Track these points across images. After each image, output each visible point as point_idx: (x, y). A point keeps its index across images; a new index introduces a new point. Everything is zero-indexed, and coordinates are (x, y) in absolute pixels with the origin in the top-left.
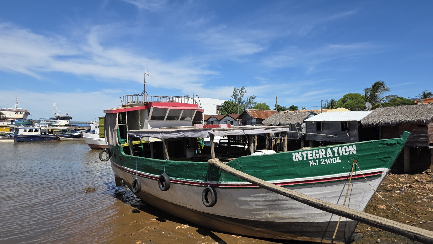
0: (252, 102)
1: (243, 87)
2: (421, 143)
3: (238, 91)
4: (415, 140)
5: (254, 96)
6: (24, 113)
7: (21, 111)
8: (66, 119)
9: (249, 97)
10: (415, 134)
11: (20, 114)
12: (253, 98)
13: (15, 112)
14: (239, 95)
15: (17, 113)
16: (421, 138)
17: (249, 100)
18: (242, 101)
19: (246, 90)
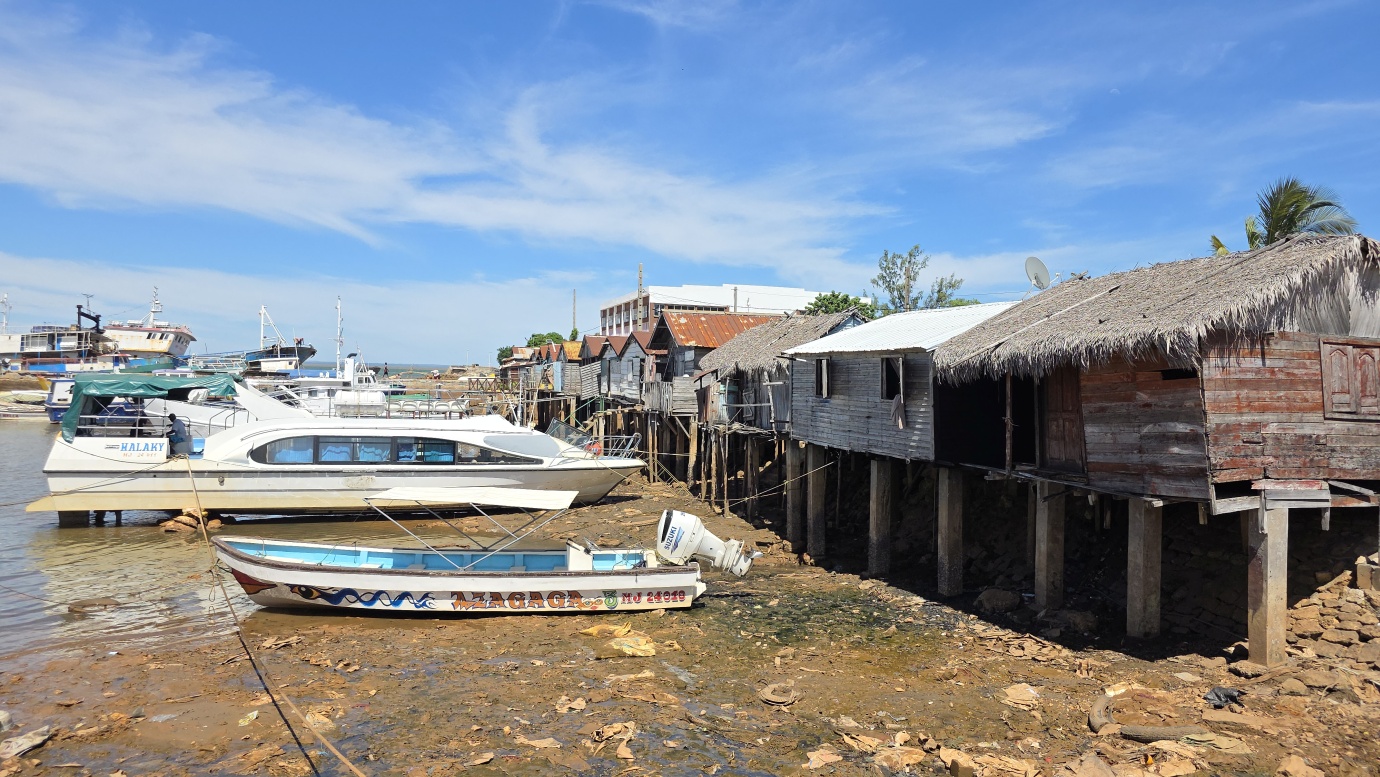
0: (948, 300)
1: (916, 248)
2: (1175, 475)
3: (899, 262)
4: (1148, 458)
5: (957, 278)
6: (171, 337)
7: (163, 330)
8: (288, 356)
9: (939, 280)
10: (1147, 423)
11: (161, 338)
12: (951, 286)
13: (147, 334)
14: (902, 274)
15: (154, 337)
16: (1176, 450)
17: (939, 291)
18: (914, 294)
19: (927, 259)
